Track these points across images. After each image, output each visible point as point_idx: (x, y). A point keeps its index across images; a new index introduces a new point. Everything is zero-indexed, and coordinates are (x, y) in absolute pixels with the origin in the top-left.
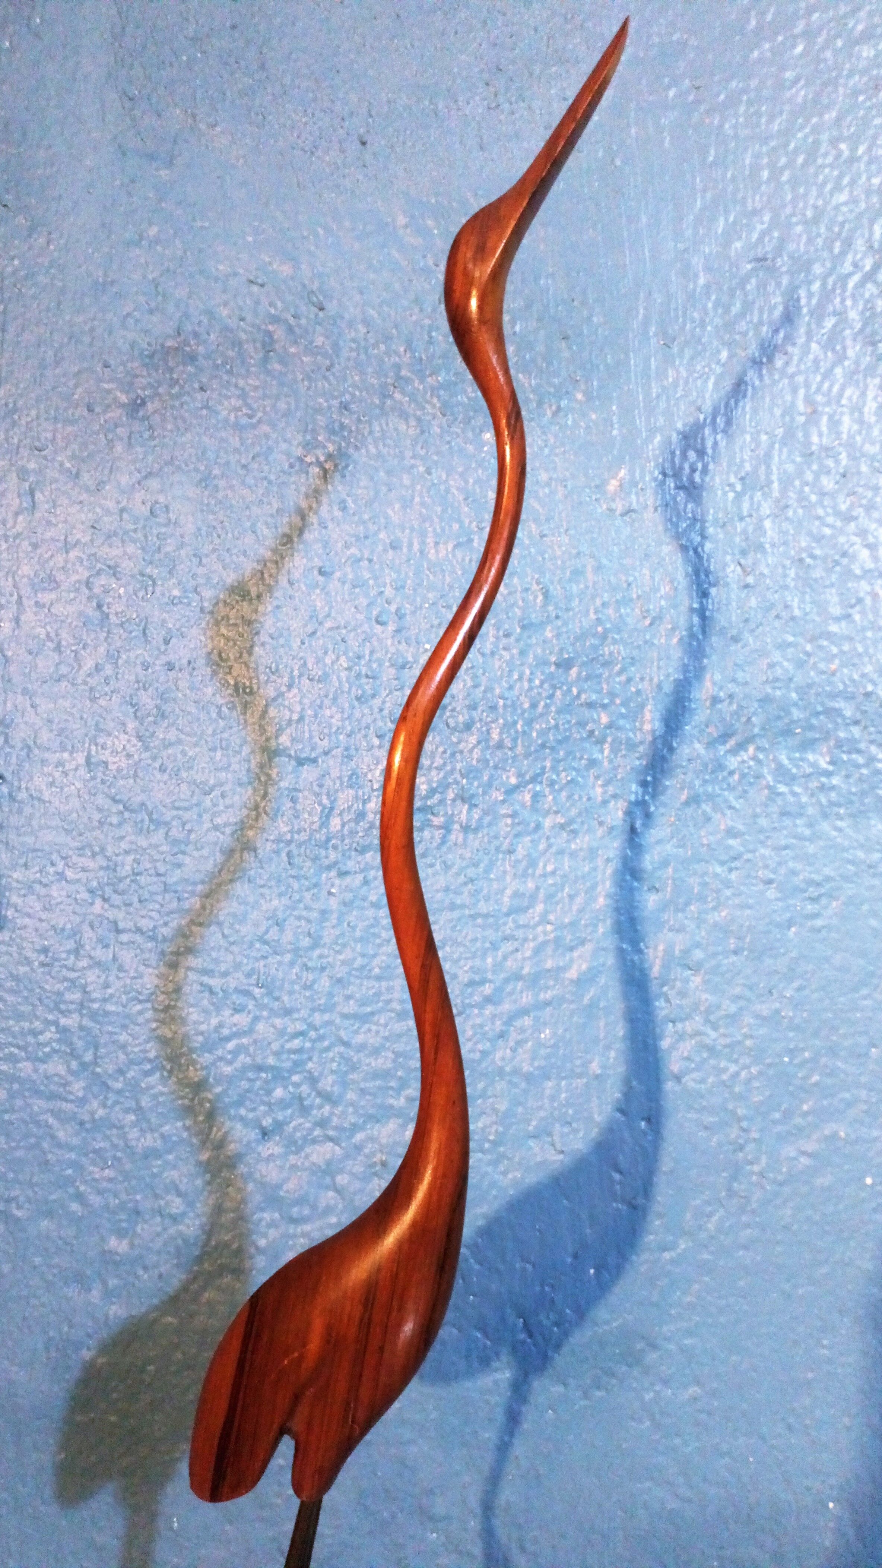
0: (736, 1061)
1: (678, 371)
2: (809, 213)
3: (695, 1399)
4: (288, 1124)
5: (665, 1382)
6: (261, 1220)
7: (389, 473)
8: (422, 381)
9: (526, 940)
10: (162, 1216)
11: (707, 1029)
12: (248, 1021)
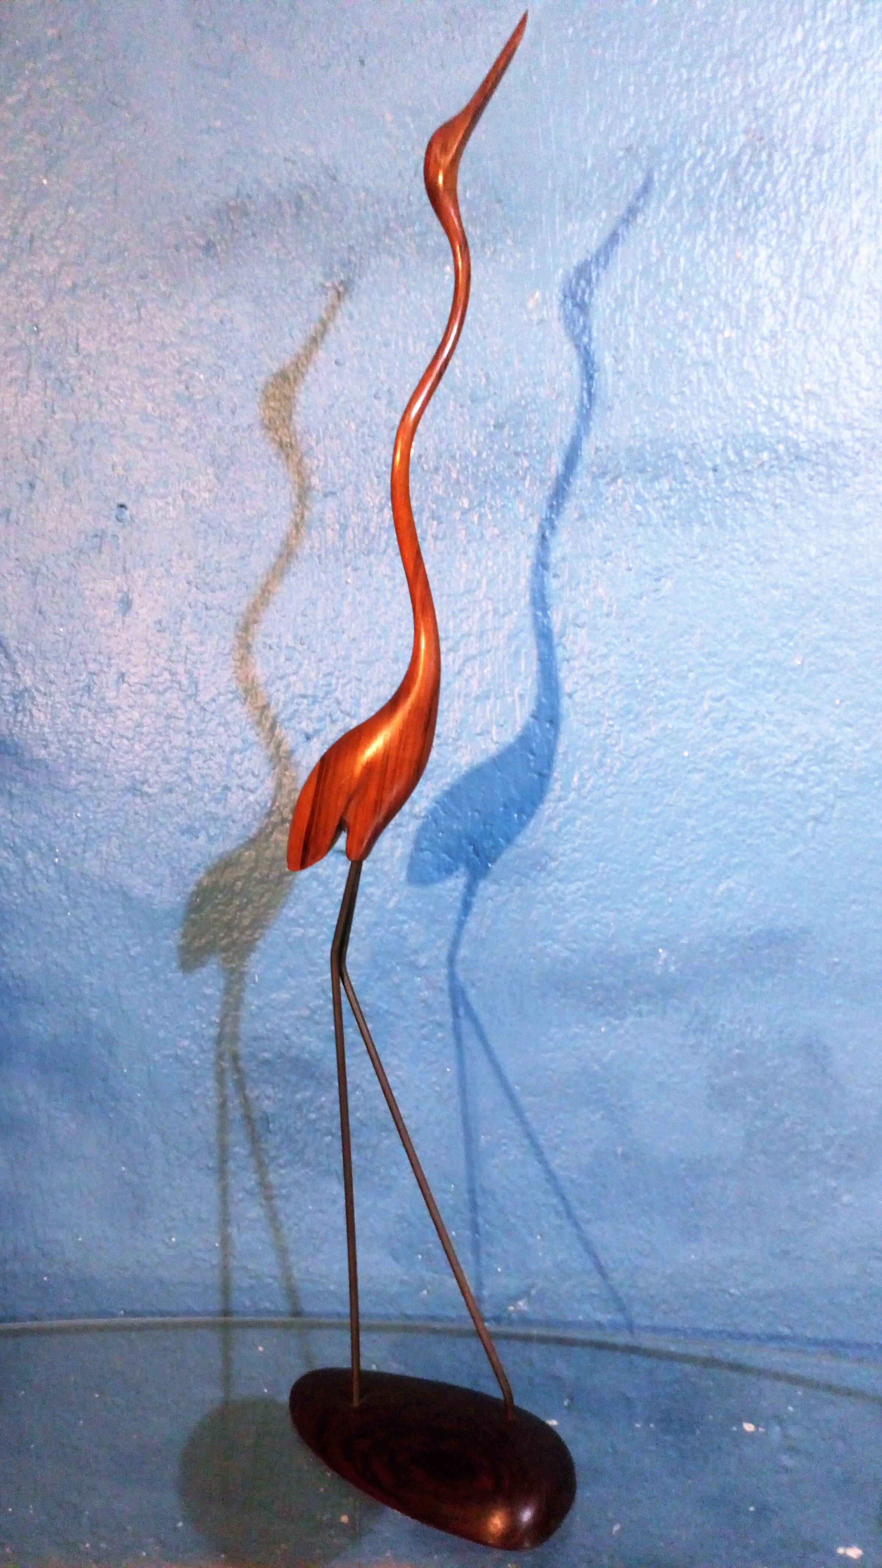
0: (607, 683)
1: (574, 226)
2: (661, 117)
3: (578, 890)
4: (322, 730)
5: (560, 880)
7: (382, 295)
8: (404, 231)
9: (474, 610)
10: (243, 789)
11: (589, 664)
12: (295, 667)
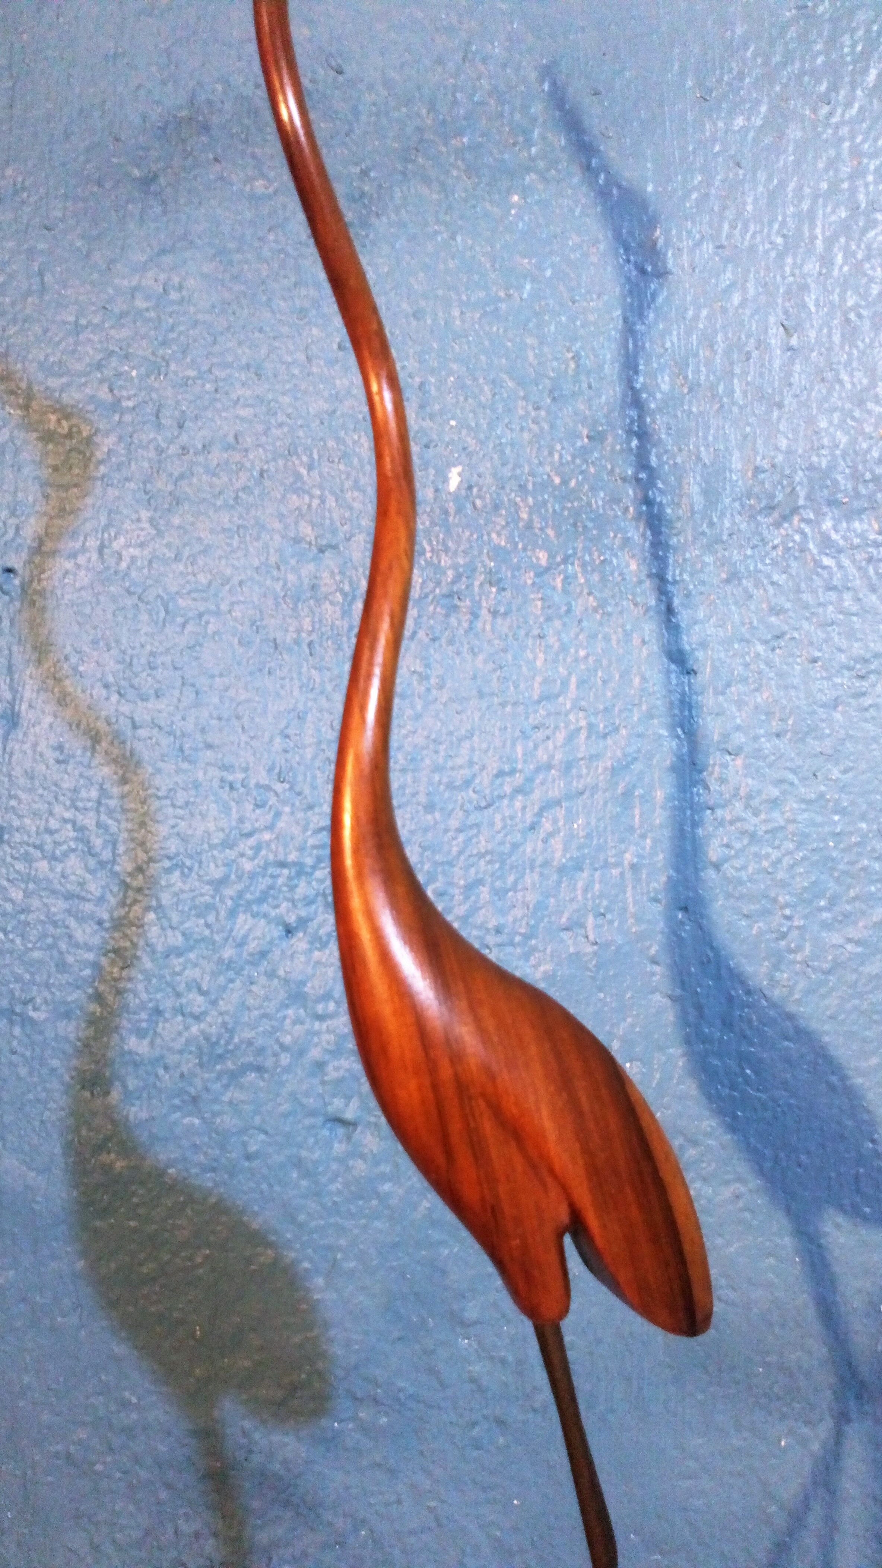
0: (779, 847)
1: (715, 124)
3: (738, 1197)
4: (311, 920)
6: (285, 1017)
7: (412, 238)
8: (446, 144)
9: (556, 728)
10: (183, 1014)
11: (748, 815)
12: (269, 817)
